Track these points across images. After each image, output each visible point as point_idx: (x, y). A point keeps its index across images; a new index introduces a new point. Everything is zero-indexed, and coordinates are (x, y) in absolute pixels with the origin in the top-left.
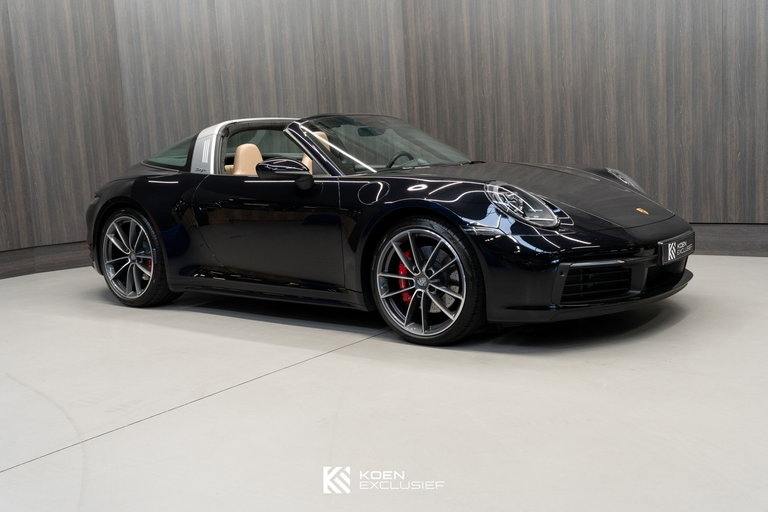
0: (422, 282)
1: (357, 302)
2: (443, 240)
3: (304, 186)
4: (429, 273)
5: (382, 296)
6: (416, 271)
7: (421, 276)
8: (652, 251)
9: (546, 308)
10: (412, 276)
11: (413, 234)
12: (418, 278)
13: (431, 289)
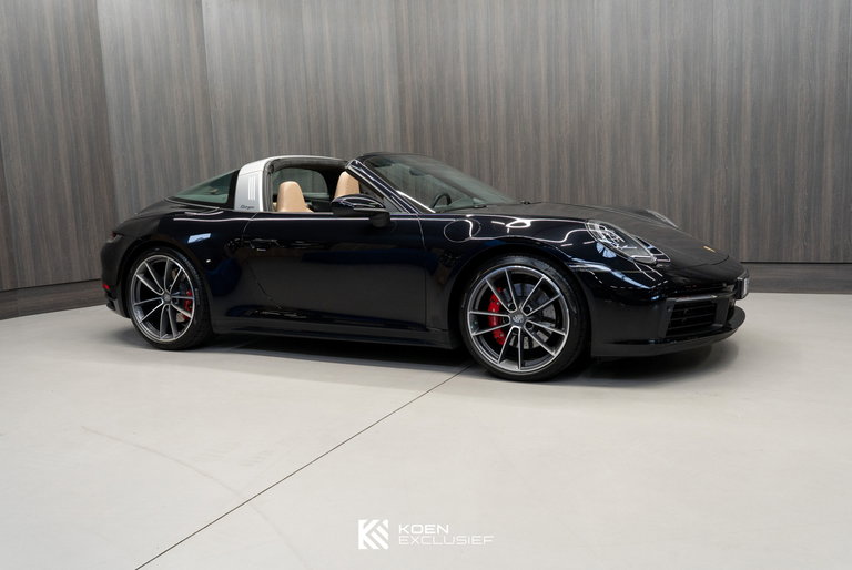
0: (518, 318)
1: (442, 340)
2: (544, 277)
3: (380, 223)
4: (526, 310)
5: (473, 334)
6: (512, 308)
7: (518, 313)
8: (732, 287)
9: (646, 342)
10: (508, 313)
11: (509, 272)
12: (513, 315)
13: (528, 325)
